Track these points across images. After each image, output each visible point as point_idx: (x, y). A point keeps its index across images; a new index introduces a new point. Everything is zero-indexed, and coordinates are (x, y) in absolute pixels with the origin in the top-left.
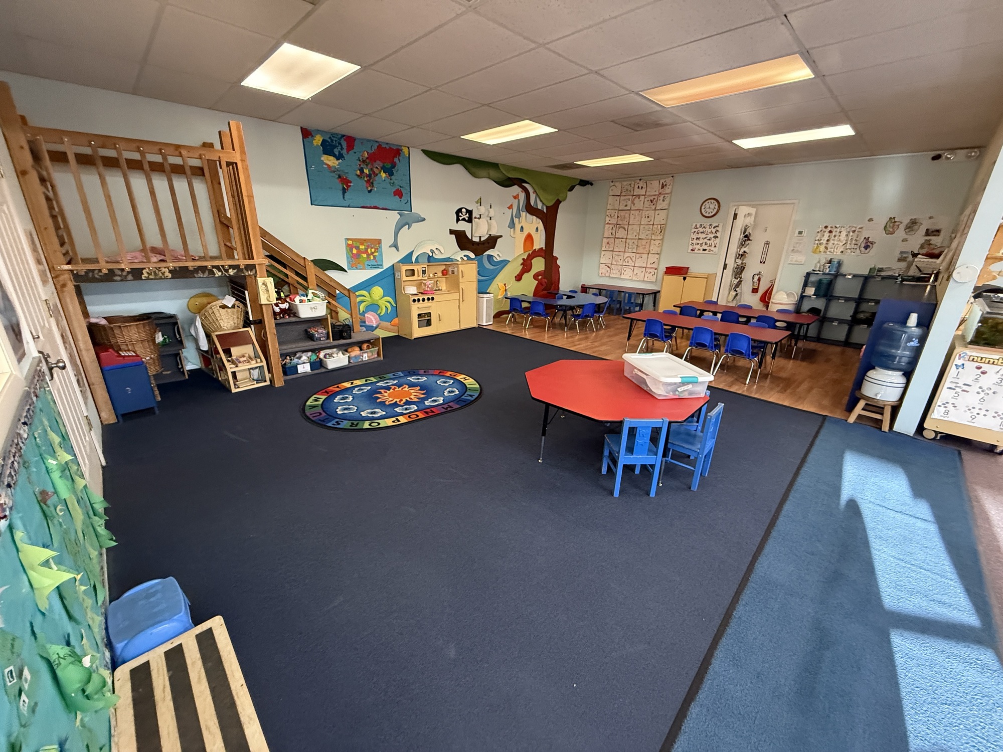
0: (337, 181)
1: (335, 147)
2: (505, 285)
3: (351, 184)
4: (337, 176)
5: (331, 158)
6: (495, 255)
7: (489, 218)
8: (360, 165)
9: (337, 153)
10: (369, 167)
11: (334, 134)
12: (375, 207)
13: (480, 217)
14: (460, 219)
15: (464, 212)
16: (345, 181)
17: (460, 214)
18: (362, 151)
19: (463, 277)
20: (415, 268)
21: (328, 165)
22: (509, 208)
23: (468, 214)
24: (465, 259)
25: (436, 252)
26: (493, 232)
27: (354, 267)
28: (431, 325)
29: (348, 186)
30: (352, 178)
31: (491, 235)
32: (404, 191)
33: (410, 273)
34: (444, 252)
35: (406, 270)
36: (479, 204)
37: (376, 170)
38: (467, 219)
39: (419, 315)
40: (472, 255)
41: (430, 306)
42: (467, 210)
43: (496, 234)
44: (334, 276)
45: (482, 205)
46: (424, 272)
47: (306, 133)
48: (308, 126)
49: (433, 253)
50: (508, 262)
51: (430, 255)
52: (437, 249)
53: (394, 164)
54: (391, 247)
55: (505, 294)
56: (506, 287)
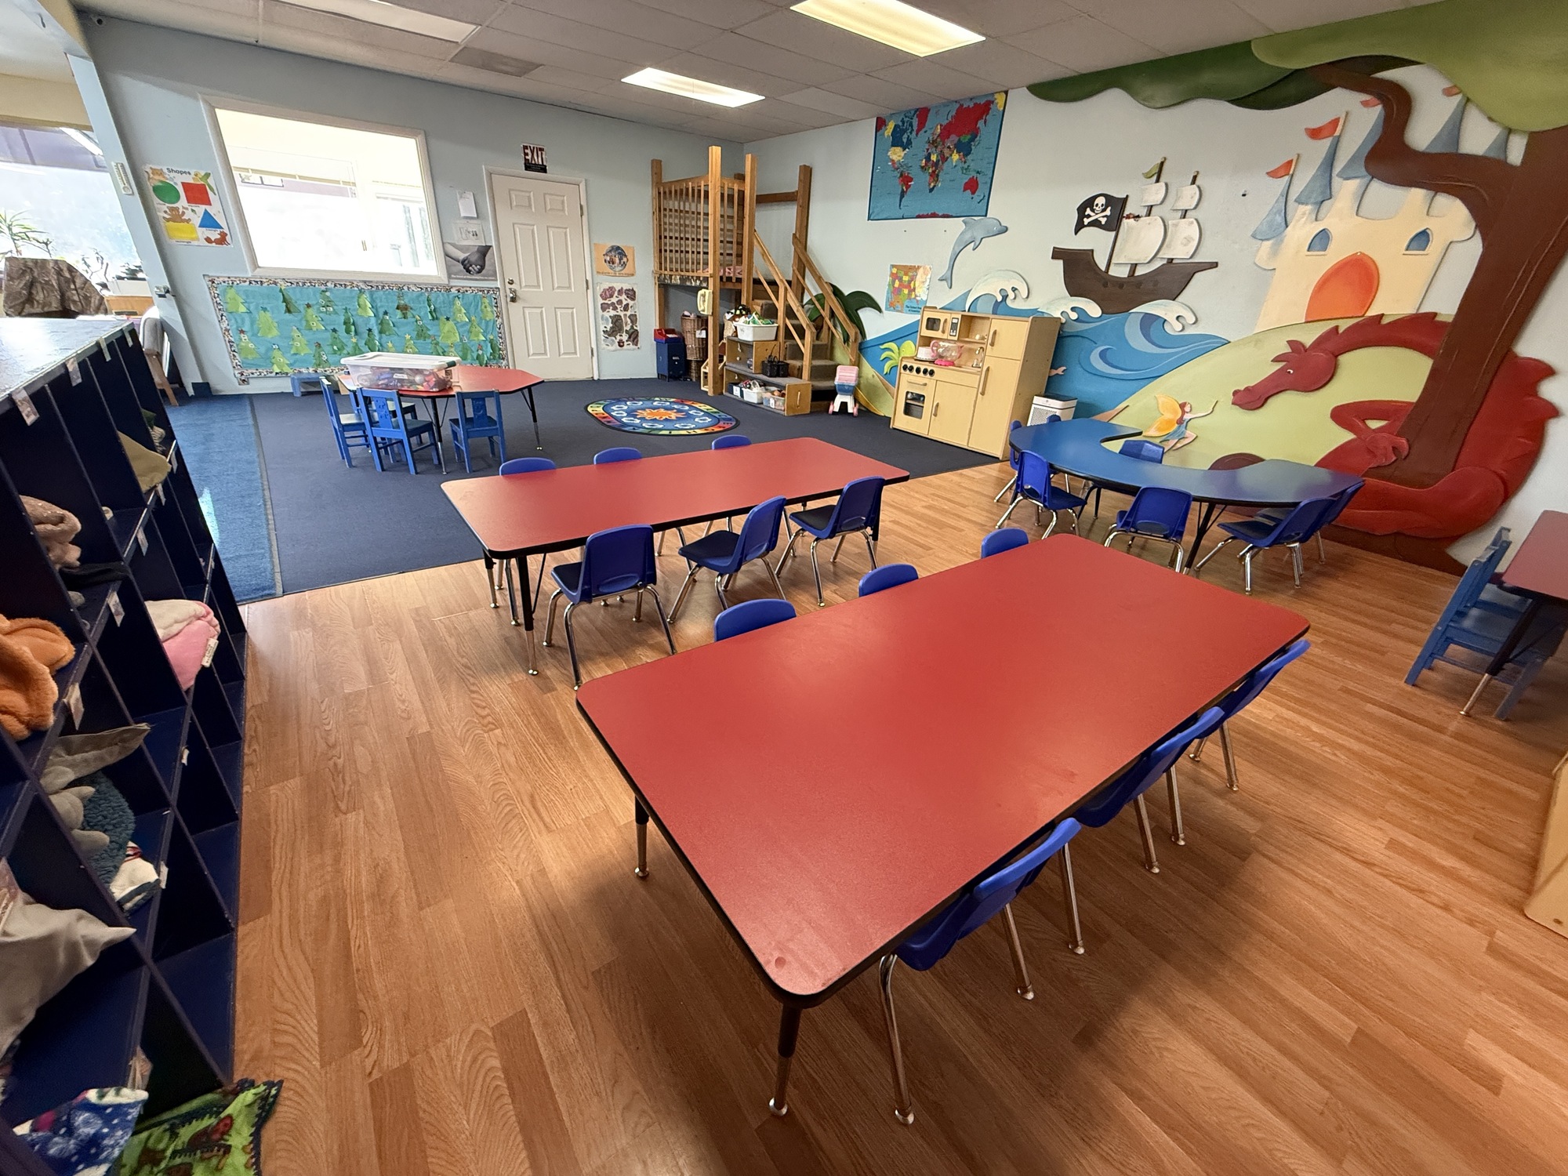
0: (897, 181)
1: (905, 131)
2: (1182, 406)
3: (912, 183)
4: (899, 175)
5: (898, 149)
6: (1171, 317)
7: (1179, 214)
8: (928, 150)
9: (905, 140)
10: (939, 150)
11: (910, 111)
12: (934, 215)
13: (1149, 214)
14: (1086, 223)
15: (1100, 205)
16: (906, 180)
17: (1088, 211)
18: (935, 126)
19: (992, 344)
20: (942, 316)
21: (893, 161)
22: (1273, 174)
23: (1109, 208)
24: (1074, 316)
25: (1011, 295)
26: (1180, 251)
27: (891, 306)
28: (921, 418)
29: (908, 187)
30: (915, 172)
31: (1172, 259)
32: (981, 179)
33: (932, 324)
34: (1028, 297)
35: (929, 319)
36: (1155, 178)
37: (946, 152)
38: (1103, 223)
39: (908, 393)
40: (1093, 310)
41: (925, 385)
42: (1110, 200)
43: (1191, 258)
44: (866, 315)
45: (1161, 179)
46: (954, 326)
47: (881, 123)
48: (884, 113)
49: (1005, 297)
50: (1217, 343)
51: (1000, 299)
52: (1014, 289)
53: (975, 133)
54: (941, 280)
55: (1175, 432)
56: (1184, 412)
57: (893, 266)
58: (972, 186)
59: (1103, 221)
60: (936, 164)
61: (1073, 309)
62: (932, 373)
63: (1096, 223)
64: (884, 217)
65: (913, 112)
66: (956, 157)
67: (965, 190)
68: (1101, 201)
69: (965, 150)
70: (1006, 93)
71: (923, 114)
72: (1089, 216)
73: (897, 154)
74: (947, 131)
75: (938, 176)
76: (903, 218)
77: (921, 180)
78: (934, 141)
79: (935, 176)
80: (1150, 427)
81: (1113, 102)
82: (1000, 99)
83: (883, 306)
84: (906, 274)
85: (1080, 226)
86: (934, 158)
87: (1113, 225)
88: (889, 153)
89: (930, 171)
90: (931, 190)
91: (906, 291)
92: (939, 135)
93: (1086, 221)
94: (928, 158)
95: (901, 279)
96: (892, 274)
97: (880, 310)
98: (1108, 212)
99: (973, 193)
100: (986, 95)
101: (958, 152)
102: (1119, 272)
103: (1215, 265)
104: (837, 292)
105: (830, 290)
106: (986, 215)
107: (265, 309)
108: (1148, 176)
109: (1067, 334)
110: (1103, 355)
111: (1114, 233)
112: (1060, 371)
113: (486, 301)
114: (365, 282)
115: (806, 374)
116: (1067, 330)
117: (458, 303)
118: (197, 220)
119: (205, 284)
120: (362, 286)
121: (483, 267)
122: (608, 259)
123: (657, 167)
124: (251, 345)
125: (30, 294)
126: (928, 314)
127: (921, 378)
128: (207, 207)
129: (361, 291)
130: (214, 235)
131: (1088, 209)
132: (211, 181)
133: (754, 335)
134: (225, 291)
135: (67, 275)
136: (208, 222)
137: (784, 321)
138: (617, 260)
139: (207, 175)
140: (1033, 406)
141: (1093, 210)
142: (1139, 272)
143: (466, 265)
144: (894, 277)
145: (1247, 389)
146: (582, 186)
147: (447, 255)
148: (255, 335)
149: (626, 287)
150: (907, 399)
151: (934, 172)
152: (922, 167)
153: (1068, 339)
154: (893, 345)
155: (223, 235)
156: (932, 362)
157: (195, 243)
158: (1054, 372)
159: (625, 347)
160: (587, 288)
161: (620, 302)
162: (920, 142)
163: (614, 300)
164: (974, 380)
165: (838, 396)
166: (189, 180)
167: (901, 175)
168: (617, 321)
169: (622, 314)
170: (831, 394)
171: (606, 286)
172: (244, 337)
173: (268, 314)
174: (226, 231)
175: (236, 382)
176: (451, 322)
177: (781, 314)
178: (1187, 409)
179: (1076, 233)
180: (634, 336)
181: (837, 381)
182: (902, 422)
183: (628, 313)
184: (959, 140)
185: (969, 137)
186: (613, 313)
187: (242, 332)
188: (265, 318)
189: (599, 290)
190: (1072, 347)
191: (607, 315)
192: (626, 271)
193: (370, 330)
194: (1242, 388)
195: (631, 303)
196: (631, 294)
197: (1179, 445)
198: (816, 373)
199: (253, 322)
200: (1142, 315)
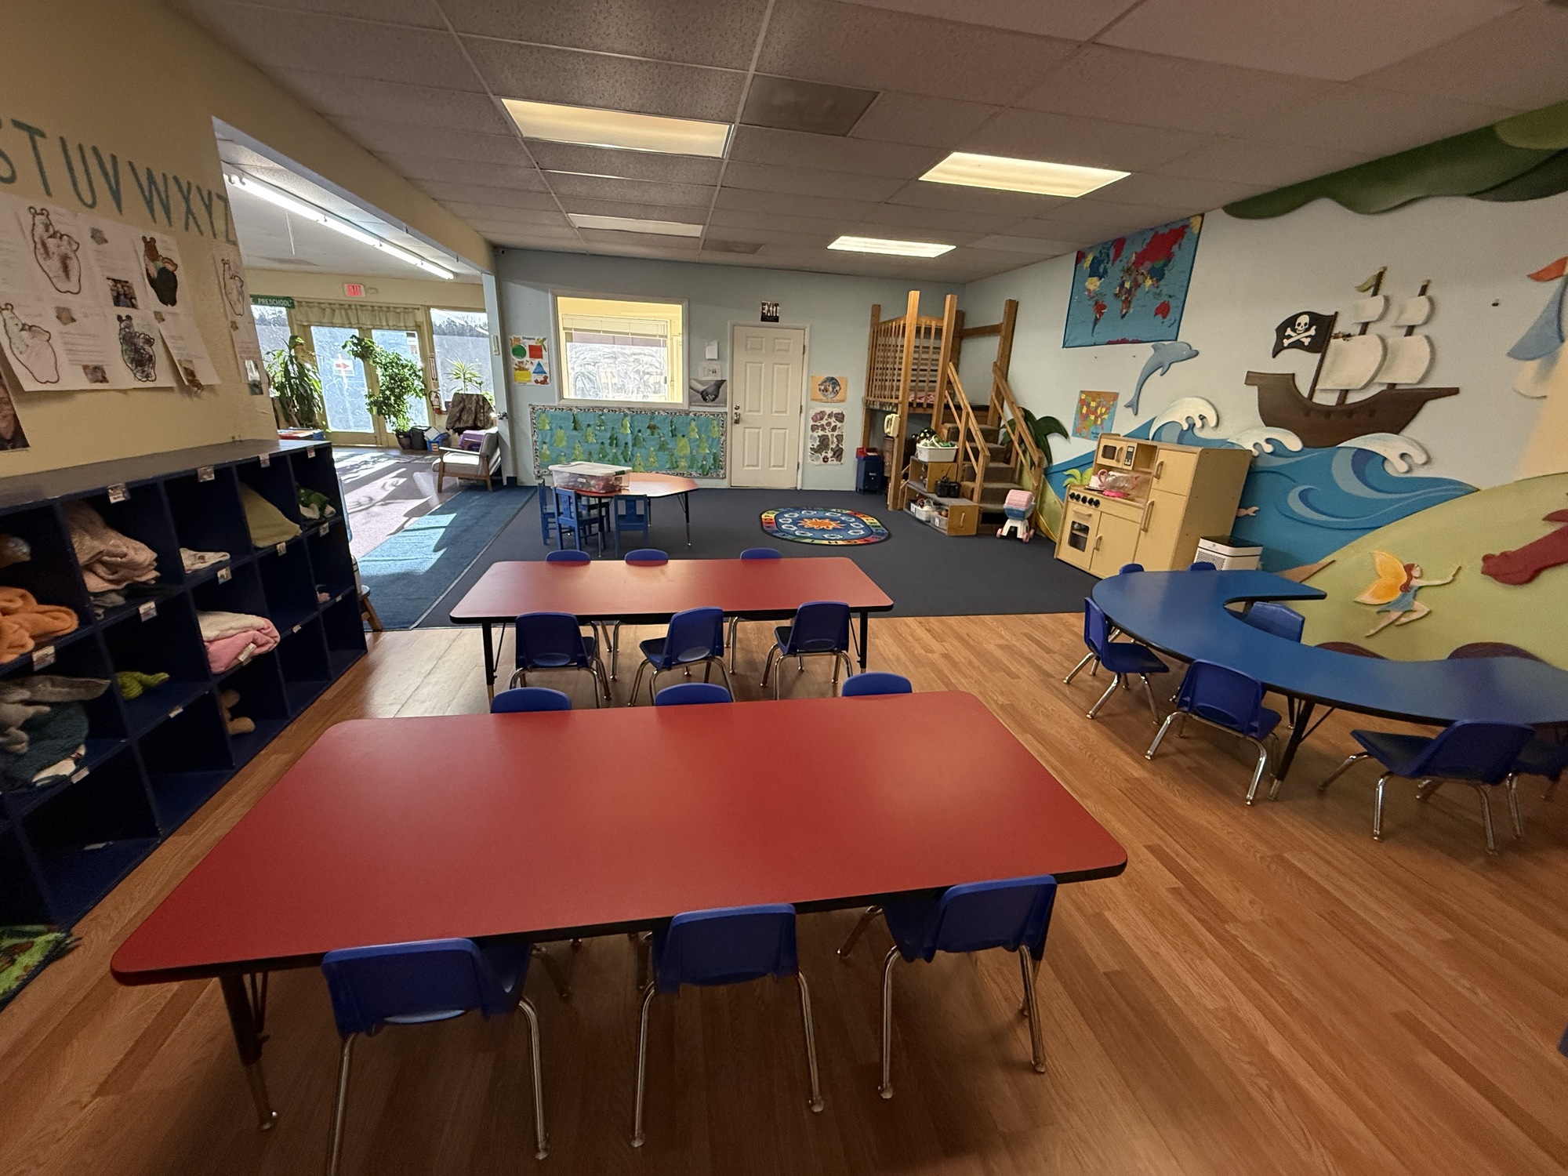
0: (1092, 310)
1: (1102, 262)
2: (1409, 568)
3: (1105, 311)
4: (1094, 303)
5: (1095, 279)
6: (1392, 455)
7: (1404, 331)
8: (1122, 277)
9: (1101, 270)
10: (1133, 277)
11: (1106, 243)
12: (1124, 341)
13: (1363, 332)
14: (1286, 345)
15: (1302, 324)
16: (1100, 308)
17: (1289, 332)
18: (1130, 255)
19: (1158, 477)
20: (1118, 445)
21: (1089, 290)
22: (1539, 277)
23: (1314, 327)
24: (1269, 448)
25: (1199, 423)
26: (1406, 374)
27: (1078, 433)
28: (1083, 551)
29: (1101, 314)
30: (1109, 300)
31: (1395, 385)
32: (1173, 303)
33: (1109, 452)
34: (1217, 425)
35: (1105, 447)
36: (1372, 290)
37: (1140, 279)
38: (1306, 344)
39: (1074, 523)
40: (1293, 443)
41: (1090, 515)
42: (1315, 319)
43: (1419, 382)
44: (1054, 441)
45: (1380, 292)
46: (1129, 455)
47: (1080, 257)
48: (1083, 247)
49: (1192, 426)
50: (1461, 490)
51: (1185, 427)
52: (1202, 418)
53: (1170, 257)
54: (1127, 406)
55: (1398, 601)
56: (1410, 577)
57: (1082, 392)
58: (1163, 310)
59: (1307, 341)
60: (1129, 291)
61: (1268, 441)
62: (1097, 503)
63: (1298, 345)
64: (1077, 344)
65: (1110, 243)
66: (1149, 282)
67: (1156, 314)
68: (1304, 319)
69: (1158, 275)
70: (1202, 215)
71: (1119, 244)
72: (1290, 337)
73: (1093, 284)
74: (1141, 259)
75: (1130, 302)
76: (1095, 345)
77: (1114, 306)
78: (1129, 269)
79: (1127, 303)
80: (1362, 591)
81: (1323, 212)
82: (1196, 223)
83: (1070, 432)
84: (1094, 401)
85: (1278, 349)
86: (1127, 285)
87: (1319, 345)
88: (1087, 283)
89: (1123, 298)
90: (1123, 316)
91: (1092, 417)
92: (1134, 263)
93: (1286, 342)
94: (1122, 285)
95: (1088, 405)
96: (1081, 400)
97: (1066, 435)
98: (1312, 332)
99: (1164, 317)
100: (1182, 220)
101: (1151, 278)
102: (1326, 399)
103: (1455, 391)
104: (1028, 416)
105: (1020, 414)
106: (1176, 340)
107: (561, 428)
108: (1363, 289)
109: (1257, 470)
110: (1303, 497)
111: (1318, 356)
112: (1251, 511)
113: (715, 422)
114: (629, 409)
115: (976, 497)
116: (1261, 464)
117: (693, 423)
118: (532, 368)
119: (529, 409)
120: (627, 411)
121: (716, 396)
122: (822, 387)
123: (876, 310)
124: (548, 452)
125: (460, 415)
126: (1105, 442)
127: (1086, 509)
128: (540, 360)
129: (626, 415)
130: (540, 378)
131: (1289, 329)
132: (545, 343)
133: (930, 456)
134: (539, 416)
135: (481, 404)
136: (539, 370)
137: (964, 443)
138: (831, 389)
139: (544, 339)
140: (1199, 549)
141: (1294, 330)
142: (1352, 399)
143: (704, 396)
144: (1082, 402)
145: (1504, 555)
146: (807, 330)
147: (691, 388)
148: (551, 445)
149: (836, 411)
150: (1072, 528)
151: (1126, 298)
152: (1116, 295)
153: (1260, 474)
154: (1076, 472)
155: (546, 378)
156: (1101, 492)
157: (528, 384)
158: (1243, 512)
159: (829, 462)
160: (801, 412)
161: (829, 424)
162: (1115, 270)
163: (824, 422)
164: (1138, 515)
165: (1009, 520)
166: (533, 343)
167: (1096, 303)
168: (824, 440)
169: (829, 434)
170: (1000, 518)
171: (819, 410)
172: (545, 446)
173: (563, 431)
174: (548, 375)
175: (534, 476)
176: (685, 439)
177: (961, 437)
178: (1416, 573)
179: (1274, 356)
180: (838, 454)
181: (1005, 506)
182: (1066, 553)
183: (835, 433)
184: (1153, 266)
185: (1162, 262)
186: (821, 433)
187: (545, 443)
188: (560, 433)
189: (812, 413)
190: (1264, 482)
191: (815, 434)
192: (837, 398)
193: (626, 444)
194: (1497, 553)
195: (839, 424)
196: (840, 417)
197: (1404, 620)
198: (986, 495)
199: (552, 437)
200: (1355, 450)
